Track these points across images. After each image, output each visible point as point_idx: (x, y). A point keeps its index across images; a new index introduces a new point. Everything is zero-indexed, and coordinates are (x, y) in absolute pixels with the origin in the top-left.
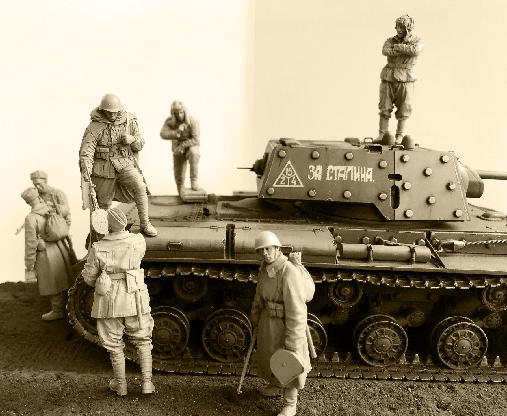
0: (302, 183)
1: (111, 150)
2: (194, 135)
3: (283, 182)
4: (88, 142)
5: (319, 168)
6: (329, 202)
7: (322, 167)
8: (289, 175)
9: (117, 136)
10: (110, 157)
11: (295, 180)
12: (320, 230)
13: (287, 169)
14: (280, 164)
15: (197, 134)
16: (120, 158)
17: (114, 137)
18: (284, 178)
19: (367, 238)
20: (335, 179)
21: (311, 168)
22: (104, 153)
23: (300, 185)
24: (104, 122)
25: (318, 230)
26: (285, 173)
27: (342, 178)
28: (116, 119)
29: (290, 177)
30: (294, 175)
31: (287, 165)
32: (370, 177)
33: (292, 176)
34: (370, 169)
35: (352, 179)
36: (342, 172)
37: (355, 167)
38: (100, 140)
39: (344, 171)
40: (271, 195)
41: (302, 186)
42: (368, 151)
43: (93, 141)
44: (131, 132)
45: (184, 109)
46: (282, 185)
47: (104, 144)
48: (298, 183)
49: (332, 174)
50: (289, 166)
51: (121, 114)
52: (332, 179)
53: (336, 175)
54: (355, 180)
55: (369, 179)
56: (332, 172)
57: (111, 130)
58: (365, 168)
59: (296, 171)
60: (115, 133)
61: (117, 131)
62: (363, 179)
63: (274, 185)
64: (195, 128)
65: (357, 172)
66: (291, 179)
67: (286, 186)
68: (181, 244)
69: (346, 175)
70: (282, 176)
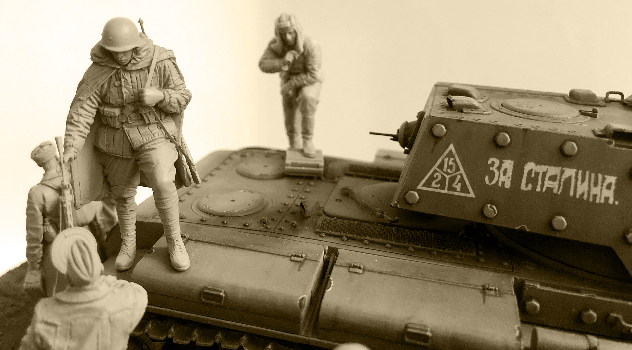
0: (473, 189)
1: (124, 111)
2: (310, 67)
3: (436, 183)
4: (80, 100)
5: (508, 164)
6: (522, 232)
7: (514, 163)
8: (449, 171)
9: (134, 90)
10: (122, 123)
11: (459, 181)
12: (495, 290)
13: (447, 159)
14: (433, 148)
15: (316, 66)
16: (140, 125)
17: (127, 91)
18: (438, 175)
19: (591, 312)
20: (538, 189)
21: (493, 162)
22: (111, 117)
23: (469, 192)
24: (109, 65)
25: (492, 290)
26: (441, 166)
27: (552, 189)
28: (130, 61)
29: (450, 176)
30: (458, 173)
31: (447, 152)
32: (610, 194)
33: (454, 174)
34: (611, 179)
35: (571, 194)
36: (553, 178)
37: (580, 172)
38: (105, 95)
39: (556, 176)
40: (411, 205)
41: (472, 195)
42: (610, 143)
43: (90, 99)
44: (160, 82)
45: (295, 28)
46: (434, 188)
47: (111, 102)
48: (464, 189)
49: (532, 180)
50: (450, 155)
51: (140, 52)
52: (532, 188)
53: (540, 182)
54: (578, 197)
55: (607, 199)
56: (533, 175)
57: (123, 80)
58: (600, 176)
59: (462, 165)
60: (130, 84)
61: (135, 80)
62: (595, 196)
63: (420, 187)
64: (313, 57)
65: (583, 181)
66: (452, 180)
67: (443, 191)
68: (224, 295)
69: (559, 185)
70: (435, 171)
